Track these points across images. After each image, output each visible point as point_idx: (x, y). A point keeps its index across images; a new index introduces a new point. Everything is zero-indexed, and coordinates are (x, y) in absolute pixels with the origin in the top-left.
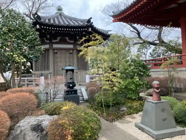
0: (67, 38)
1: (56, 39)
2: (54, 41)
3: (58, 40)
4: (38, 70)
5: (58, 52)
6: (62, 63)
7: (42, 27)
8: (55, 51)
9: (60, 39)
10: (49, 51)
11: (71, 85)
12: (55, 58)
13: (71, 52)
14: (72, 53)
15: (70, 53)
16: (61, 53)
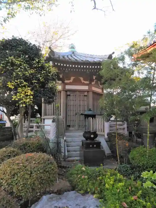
0: (82, 79)
1: (70, 79)
2: (66, 81)
3: (71, 81)
4: (47, 114)
5: (71, 95)
6: (75, 107)
7: (56, 64)
8: (68, 93)
9: (74, 79)
10: (61, 92)
11: (92, 136)
12: (68, 101)
13: (86, 94)
14: (86, 96)
15: (85, 96)
16: (74, 96)
